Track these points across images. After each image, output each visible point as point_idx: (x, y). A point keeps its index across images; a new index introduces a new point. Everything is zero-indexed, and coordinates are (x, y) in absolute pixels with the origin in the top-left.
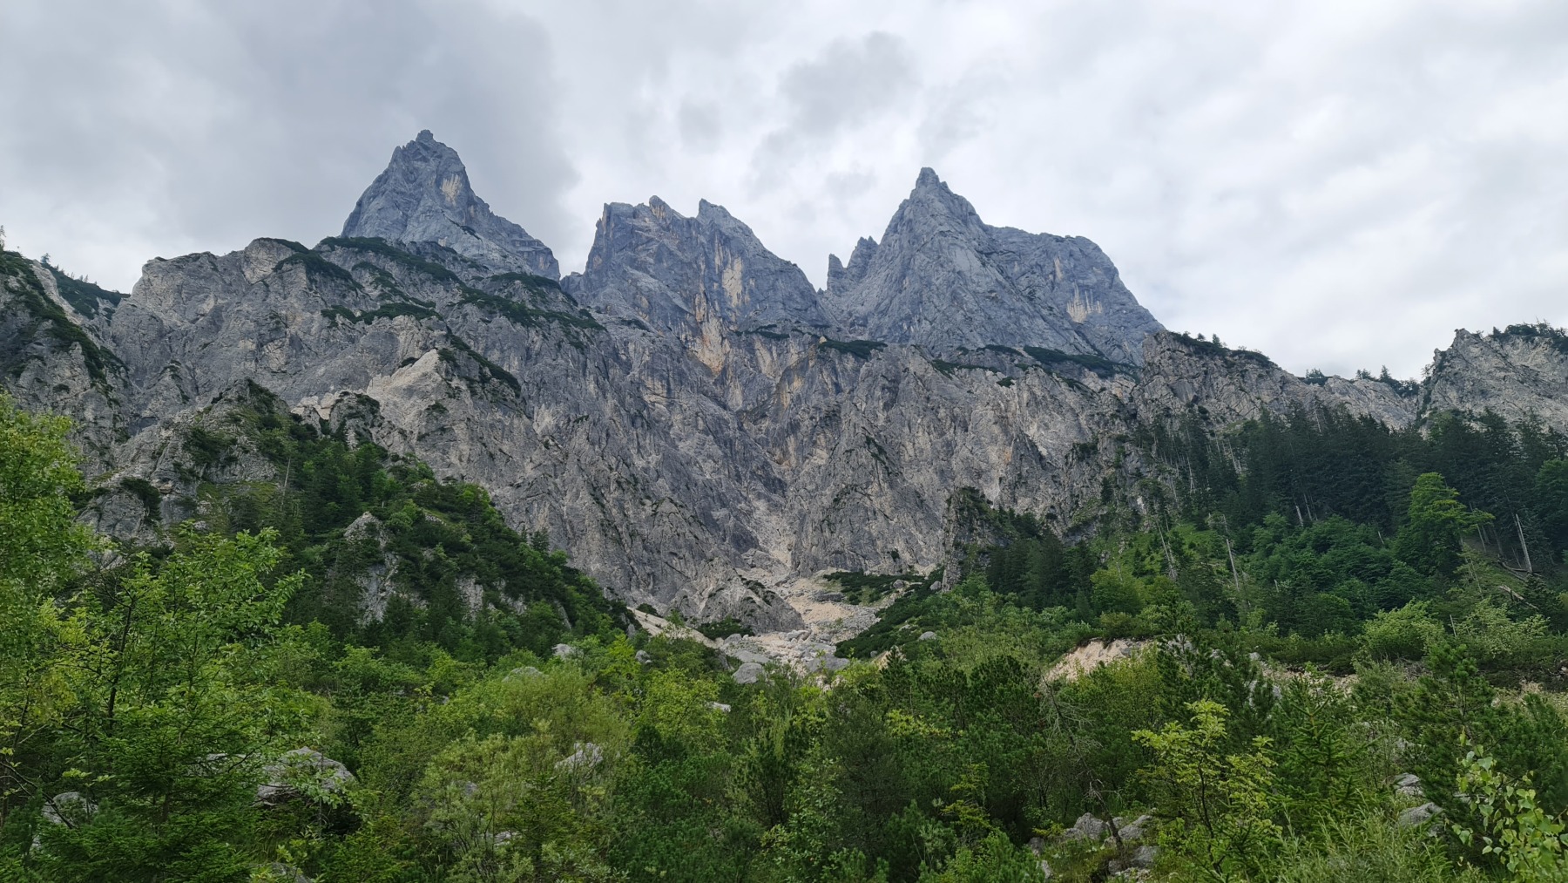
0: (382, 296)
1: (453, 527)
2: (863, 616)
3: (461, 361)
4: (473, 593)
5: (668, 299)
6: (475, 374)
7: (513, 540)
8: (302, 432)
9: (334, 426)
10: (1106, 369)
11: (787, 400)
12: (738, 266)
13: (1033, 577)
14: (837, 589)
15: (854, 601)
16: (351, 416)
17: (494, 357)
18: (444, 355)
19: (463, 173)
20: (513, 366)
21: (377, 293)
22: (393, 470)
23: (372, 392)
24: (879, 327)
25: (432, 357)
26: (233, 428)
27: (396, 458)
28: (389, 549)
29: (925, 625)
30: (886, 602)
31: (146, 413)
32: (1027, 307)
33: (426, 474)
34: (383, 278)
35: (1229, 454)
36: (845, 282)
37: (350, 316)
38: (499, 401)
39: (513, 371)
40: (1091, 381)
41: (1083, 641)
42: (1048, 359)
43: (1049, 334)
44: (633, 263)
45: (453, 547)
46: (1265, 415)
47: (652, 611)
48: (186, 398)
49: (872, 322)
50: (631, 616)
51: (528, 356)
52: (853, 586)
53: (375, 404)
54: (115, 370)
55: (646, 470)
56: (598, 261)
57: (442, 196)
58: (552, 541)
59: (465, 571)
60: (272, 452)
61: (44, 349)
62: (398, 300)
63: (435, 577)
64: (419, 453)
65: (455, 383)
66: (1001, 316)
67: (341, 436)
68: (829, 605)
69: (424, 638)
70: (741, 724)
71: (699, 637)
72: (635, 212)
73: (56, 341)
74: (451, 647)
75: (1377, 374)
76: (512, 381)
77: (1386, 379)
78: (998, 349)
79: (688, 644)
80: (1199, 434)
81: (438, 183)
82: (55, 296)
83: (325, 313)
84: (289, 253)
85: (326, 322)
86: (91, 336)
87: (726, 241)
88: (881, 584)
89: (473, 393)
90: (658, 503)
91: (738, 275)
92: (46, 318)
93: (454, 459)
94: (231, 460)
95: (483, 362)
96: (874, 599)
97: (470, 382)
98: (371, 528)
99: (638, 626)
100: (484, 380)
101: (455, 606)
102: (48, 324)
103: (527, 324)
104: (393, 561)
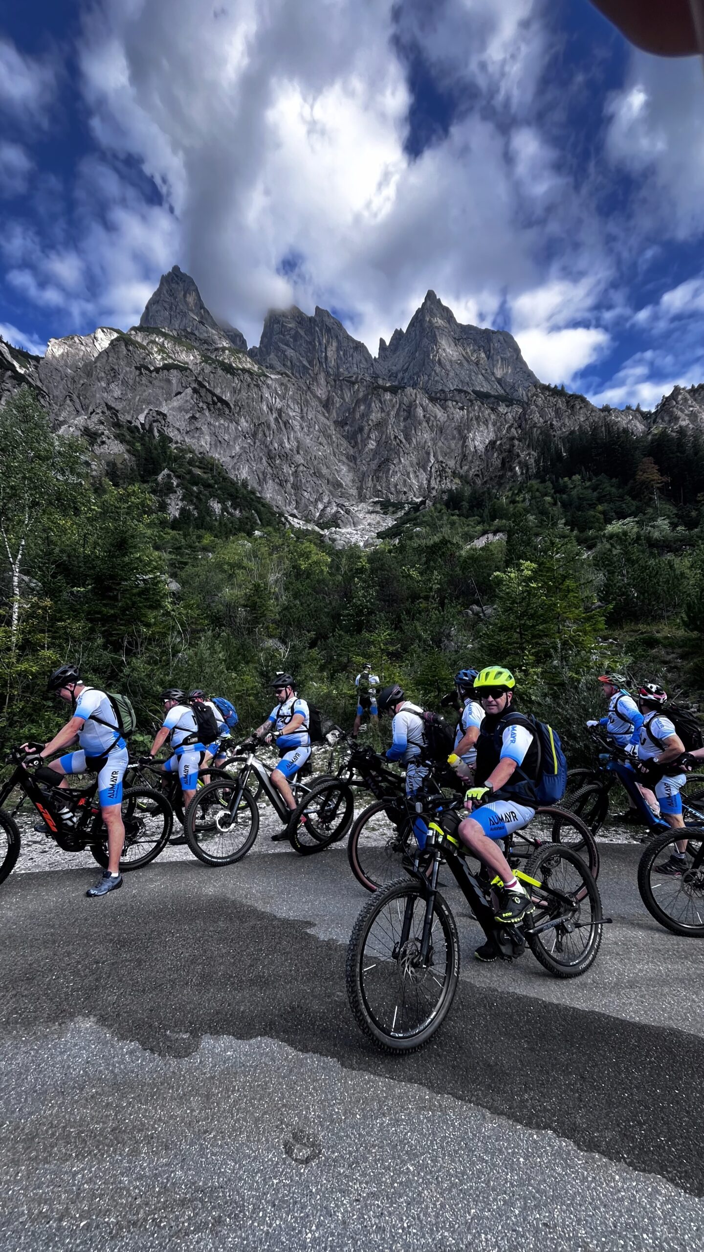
2: (389, 522)
3: (203, 394)
5: (301, 362)
6: (210, 400)
8: (133, 430)
9: (147, 427)
10: (509, 401)
11: (358, 416)
12: (335, 344)
14: (378, 508)
15: (385, 513)
17: (218, 391)
18: (195, 391)
19: (196, 290)
21: (159, 357)
22: (176, 448)
24: (403, 379)
25: (189, 391)
26: (102, 427)
27: (177, 443)
28: (177, 486)
29: (416, 525)
30: (401, 514)
31: (61, 419)
32: (475, 368)
34: (162, 349)
36: (388, 353)
37: (148, 369)
41: (484, 533)
42: (482, 396)
43: (484, 383)
44: (282, 341)
45: (208, 486)
46: (581, 427)
47: (296, 517)
48: (78, 411)
49: (400, 375)
50: (286, 518)
51: (234, 391)
52: (386, 507)
53: (164, 415)
54: (43, 397)
55: (291, 450)
56: (266, 340)
57: (187, 304)
58: (250, 483)
59: (213, 495)
60: (120, 438)
62: (171, 361)
65: (201, 404)
66: (463, 374)
67: (151, 430)
68: (373, 516)
71: (317, 529)
72: (284, 315)
75: (634, 408)
76: (225, 403)
77: (638, 410)
78: (460, 391)
81: (185, 296)
82: (9, 358)
83: (136, 368)
84: (115, 335)
85: (138, 372)
86: (30, 379)
87: (329, 330)
88: (399, 506)
89: (210, 410)
91: (334, 349)
92: (8, 370)
94: (103, 443)
95: (213, 394)
96: (394, 513)
97: (208, 404)
98: (169, 476)
99: (290, 523)
100: (214, 403)
101: (209, 511)
102: (9, 373)
103: (233, 374)
104: (180, 492)
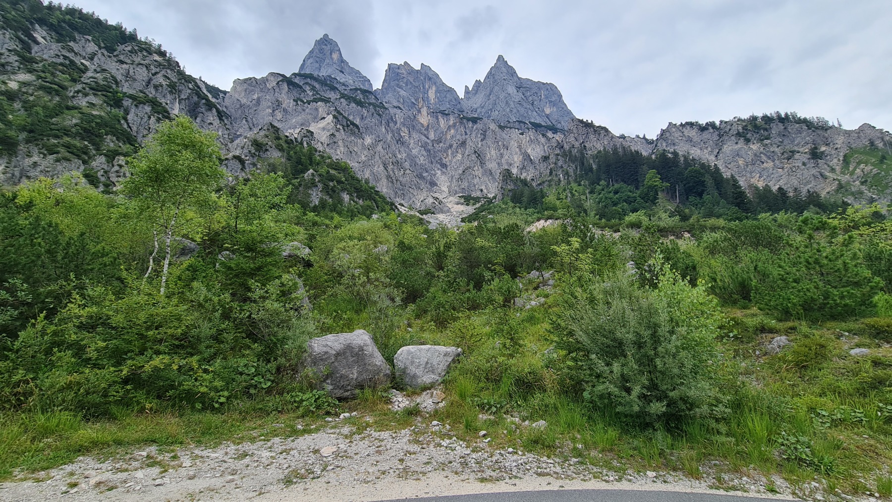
0: (313, 95)
1: (339, 175)
2: (470, 210)
3: (340, 119)
4: (346, 197)
5: (410, 99)
6: (345, 124)
7: (359, 181)
8: (289, 142)
9: (299, 140)
10: (555, 130)
11: (449, 137)
12: (434, 88)
13: (525, 199)
14: (462, 200)
15: (468, 205)
16: (305, 137)
17: (351, 118)
18: (334, 117)
19: (339, 50)
20: (357, 121)
21: (311, 94)
22: (319, 156)
23: (311, 129)
24: (481, 112)
25: (331, 117)
26: (267, 139)
27: (320, 152)
28: (319, 182)
29: (490, 213)
30: (478, 205)
31: (238, 133)
32: (531, 107)
33: (330, 158)
34: (313, 88)
35: (591, 161)
36: (470, 96)
37: (302, 101)
38: (353, 134)
39: (357, 123)
40: (550, 134)
41: (539, 220)
42: (536, 126)
43: (537, 117)
44: (398, 85)
45: (339, 182)
46: (605, 148)
47: (403, 206)
48: (251, 129)
49: (479, 110)
50: (396, 207)
51: (362, 118)
52: (468, 200)
53: (312, 133)
54: (227, 118)
55: (401, 159)
56: (386, 84)
57: (332, 59)
58: (371, 181)
59: (343, 190)
60: (280, 148)
61: (203, 110)
62: (318, 96)
63: (334, 191)
64: (327, 150)
65: (338, 126)
66: (522, 110)
67: (302, 143)
68: (460, 206)
69: (331, 211)
70: (431, 240)
71: (418, 214)
72: (399, 67)
73: (207, 107)
74: (340, 214)
75: (642, 136)
76: (357, 127)
77: (644, 138)
78: (520, 122)
79: (414, 216)
80: (582, 154)
81: (331, 54)
82: (205, 91)
83: (294, 100)
84: (281, 78)
85: (295, 103)
86: (218, 106)
87: (430, 79)
88: (477, 200)
89: (344, 130)
90: (405, 171)
91: (434, 92)
92: (203, 99)
93: (339, 153)
94: (267, 150)
95: (348, 120)
96: (474, 204)
97: (343, 126)
98: (313, 174)
99: (398, 210)
100: (348, 126)
101: (340, 201)
102: (204, 101)
103: (362, 107)
104: (320, 186)
